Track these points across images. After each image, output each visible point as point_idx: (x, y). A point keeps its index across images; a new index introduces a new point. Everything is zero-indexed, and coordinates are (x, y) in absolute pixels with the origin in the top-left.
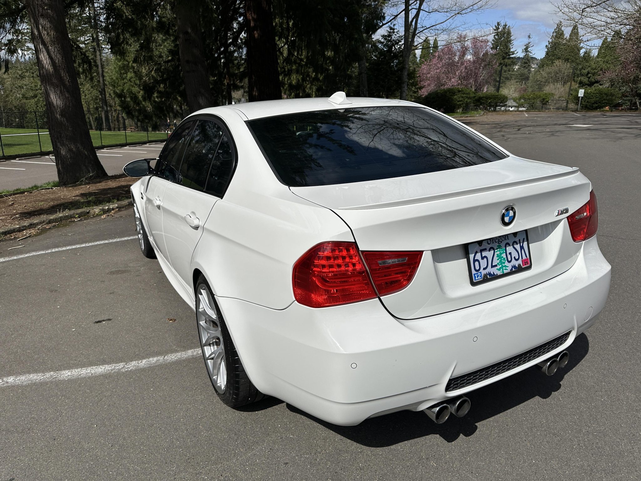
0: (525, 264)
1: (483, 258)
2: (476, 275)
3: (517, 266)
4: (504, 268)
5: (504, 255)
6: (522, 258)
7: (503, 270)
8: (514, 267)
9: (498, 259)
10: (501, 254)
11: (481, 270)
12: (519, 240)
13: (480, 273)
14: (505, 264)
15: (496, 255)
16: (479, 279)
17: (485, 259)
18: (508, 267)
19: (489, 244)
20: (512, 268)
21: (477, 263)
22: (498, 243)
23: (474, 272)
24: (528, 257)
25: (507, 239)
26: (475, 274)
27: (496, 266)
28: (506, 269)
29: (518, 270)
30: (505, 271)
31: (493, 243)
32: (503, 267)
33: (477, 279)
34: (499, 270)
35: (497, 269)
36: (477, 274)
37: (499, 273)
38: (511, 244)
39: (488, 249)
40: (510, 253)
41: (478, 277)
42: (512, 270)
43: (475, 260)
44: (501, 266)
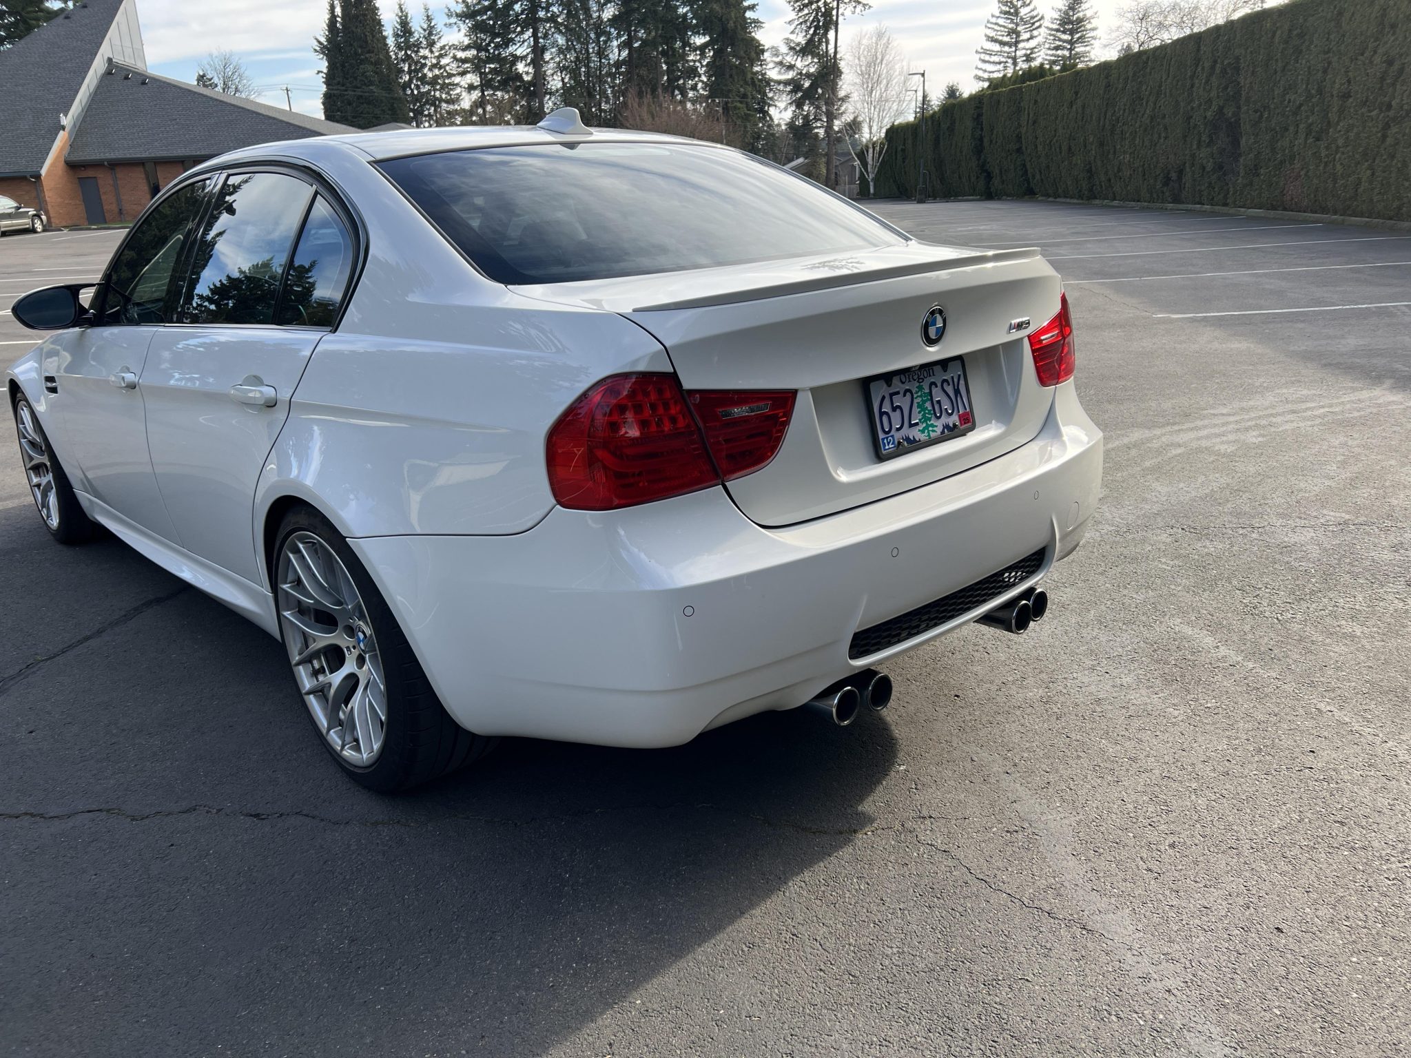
0: (965, 423)
1: (894, 409)
2: (885, 441)
3: (951, 425)
4: (930, 429)
5: (928, 405)
6: (958, 412)
7: (929, 432)
8: (946, 427)
9: (919, 412)
10: (924, 402)
11: (894, 431)
12: (952, 377)
13: (892, 436)
14: (932, 422)
15: (915, 405)
16: (891, 447)
17: (898, 411)
18: (936, 426)
19: (903, 383)
20: (943, 430)
21: (885, 419)
22: (918, 382)
23: (881, 435)
24: (968, 410)
25: (931, 374)
26: (883, 439)
27: (917, 424)
28: (933, 431)
29: (952, 432)
30: (932, 435)
31: (910, 381)
32: (928, 426)
33: (887, 447)
34: (923, 431)
35: (919, 430)
36: (887, 438)
37: (923, 438)
38: (939, 385)
39: (902, 393)
40: (939, 402)
41: (888, 443)
42: (943, 432)
43: (882, 414)
44: (924, 425)
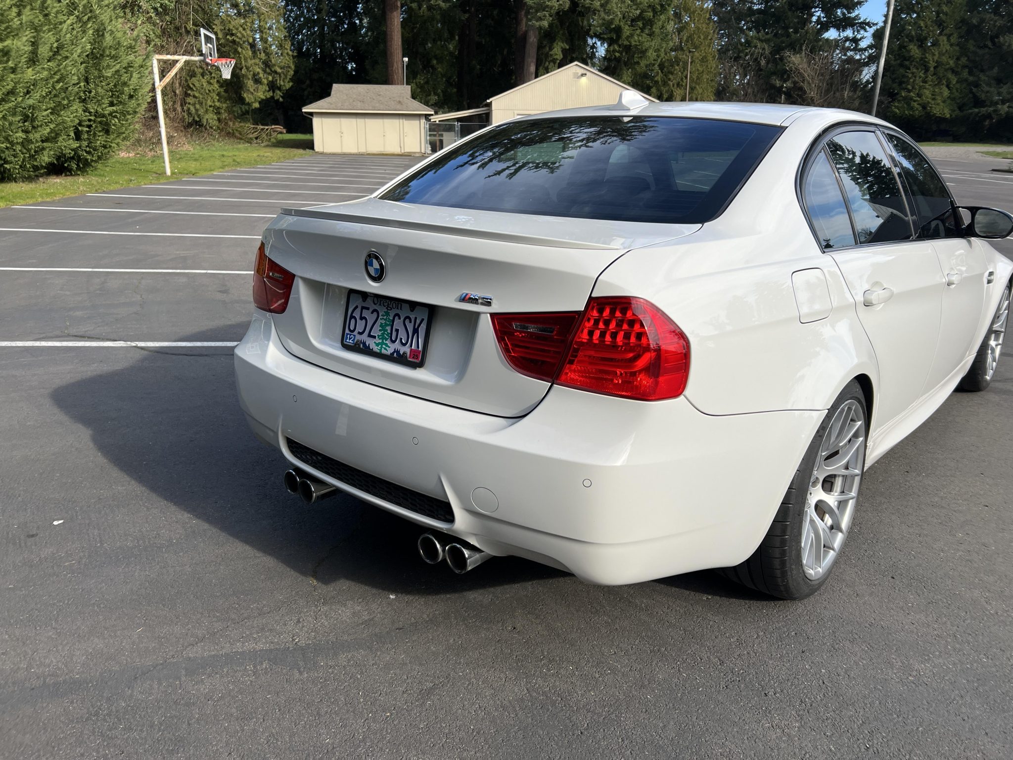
0: (413, 358)
1: (362, 318)
2: (348, 336)
3: (401, 353)
4: (384, 346)
5: (389, 328)
6: (411, 346)
7: (381, 347)
8: (397, 352)
9: (380, 330)
10: (387, 325)
11: (356, 333)
12: (416, 319)
13: (354, 336)
14: (387, 342)
15: (378, 323)
16: (350, 342)
17: (364, 321)
18: (389, 347)
19: (375, 304)
20: (394, 353)
21: (353, 321)
22: (387, 308)
23: (347, 331)
24: (420, 349)
25: (399, 308)
26: (348, 334)
27: (374, 337)
28: (385, 349)
29: (398, 359)
30: (384, 351)
31: (380, 305)
32: (382, 343)
33: (348, 341)
34: (377, 345)
35: (375, 343)
36: (350, 335)
37: (376, 349)
38: (402, 319)
39: (371, 310)
40: (397, 331)
41: (350, 339)
42: (392, 354)
43: (352, 317)
44: (380, 341)
